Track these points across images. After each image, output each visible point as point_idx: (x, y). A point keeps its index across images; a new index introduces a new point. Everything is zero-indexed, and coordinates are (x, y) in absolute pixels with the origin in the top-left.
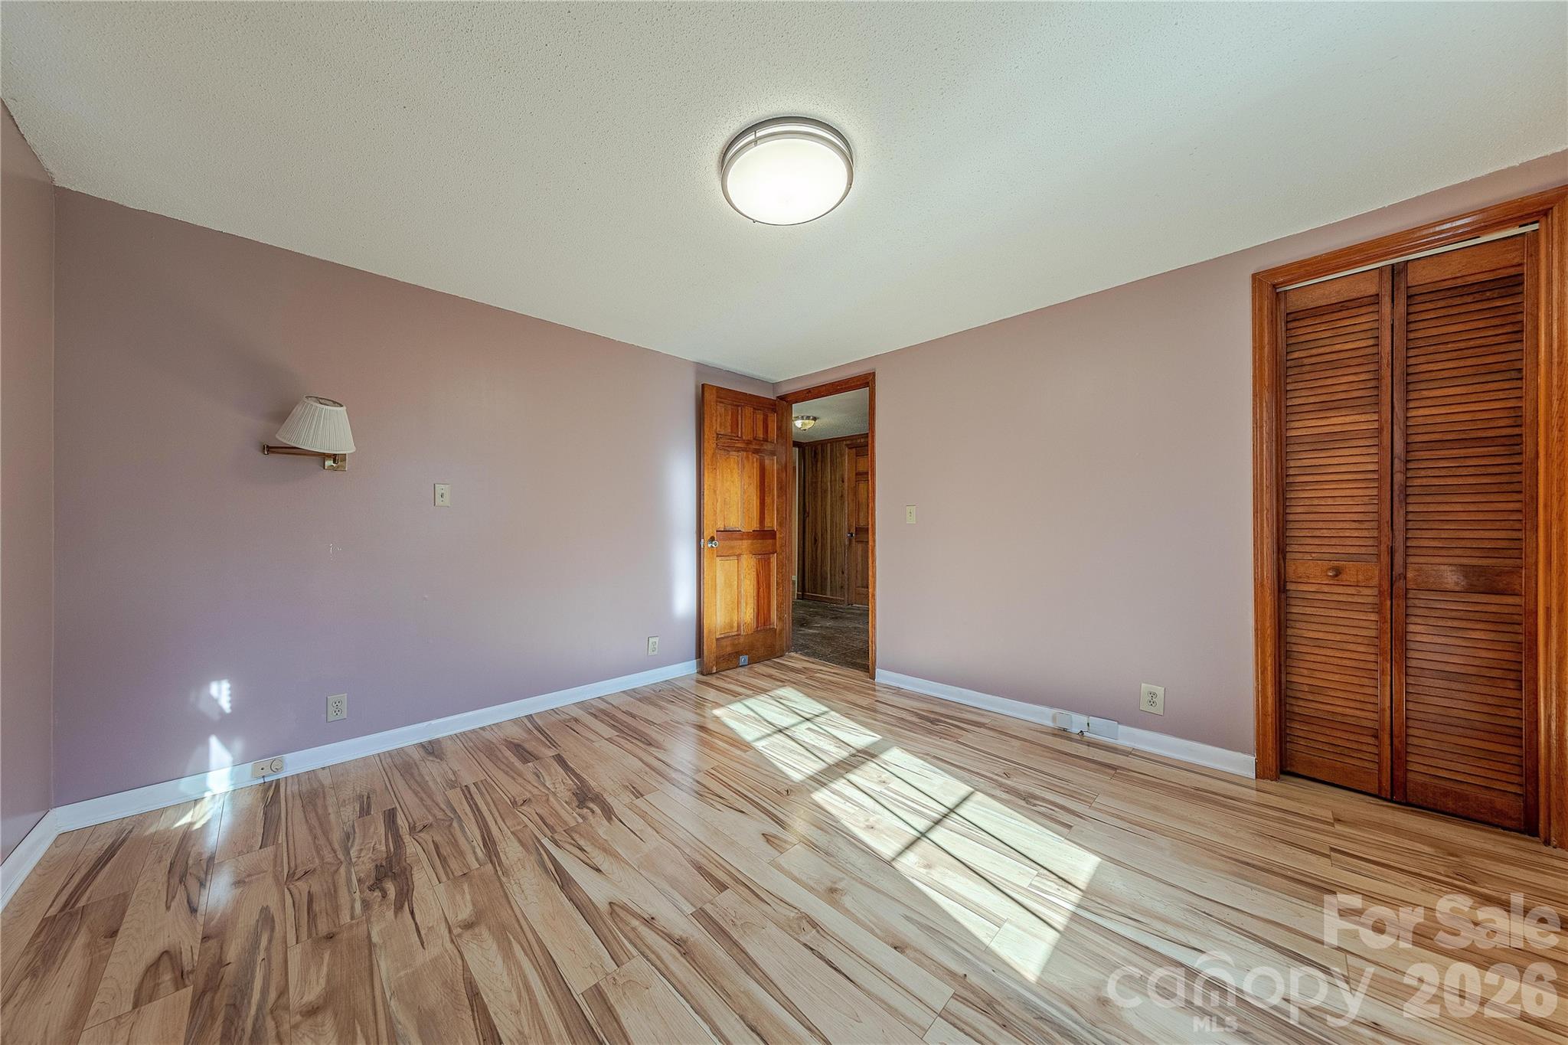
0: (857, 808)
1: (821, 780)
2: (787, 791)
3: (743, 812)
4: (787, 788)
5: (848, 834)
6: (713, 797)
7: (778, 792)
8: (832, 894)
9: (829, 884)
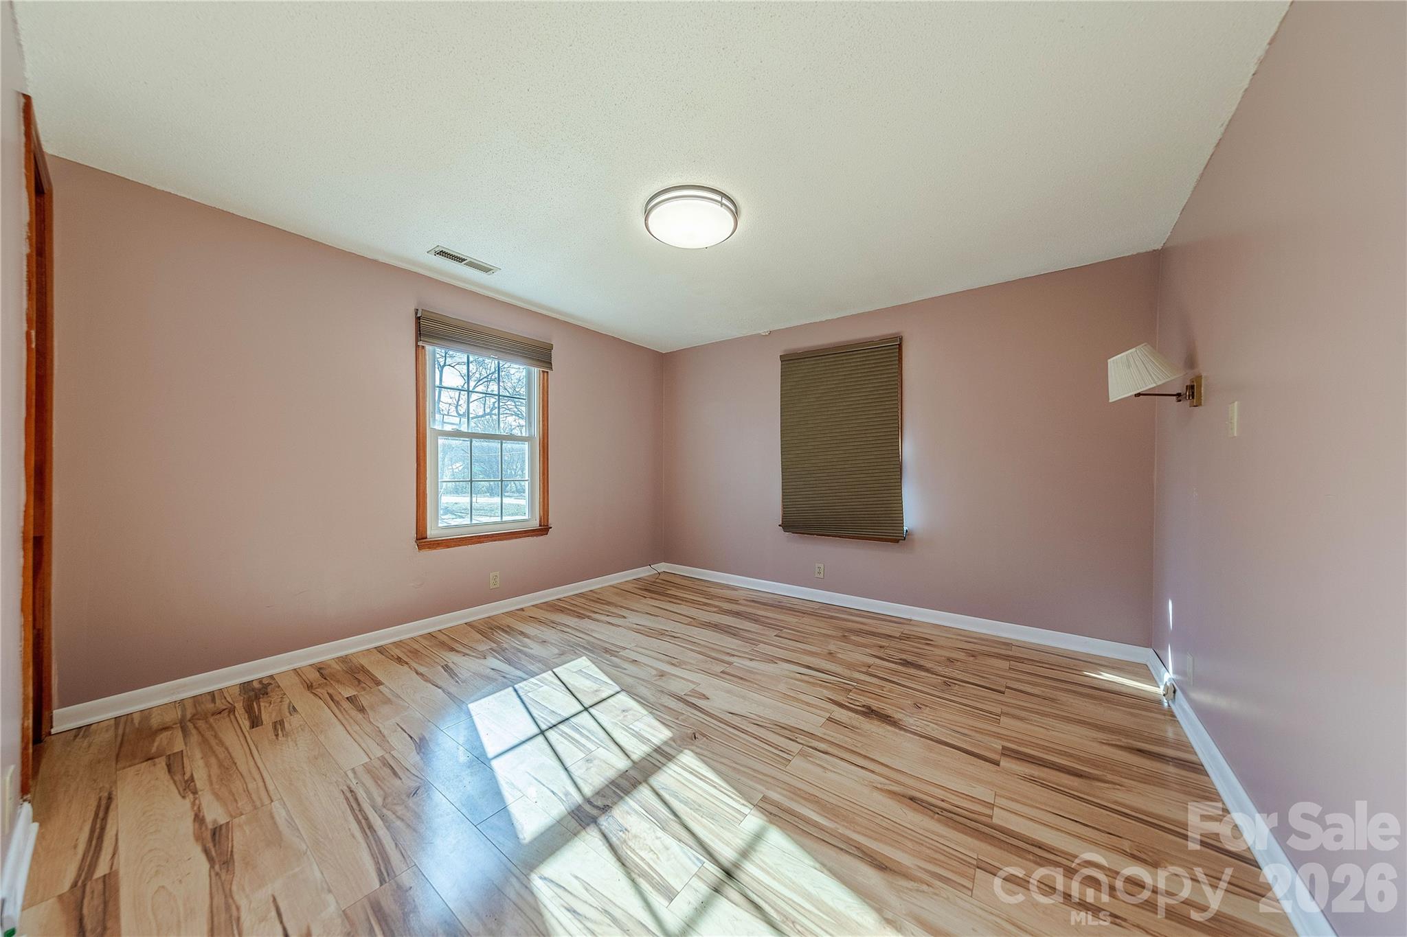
0: (631, 726)
1: (661, 756)
2: (695, 738)
3: (730, 713)
4: (696, 742)
5: (645, 704)
6: (765, 724)
7: (704, 736)
8: (662, 674)
9: (663, 678)
